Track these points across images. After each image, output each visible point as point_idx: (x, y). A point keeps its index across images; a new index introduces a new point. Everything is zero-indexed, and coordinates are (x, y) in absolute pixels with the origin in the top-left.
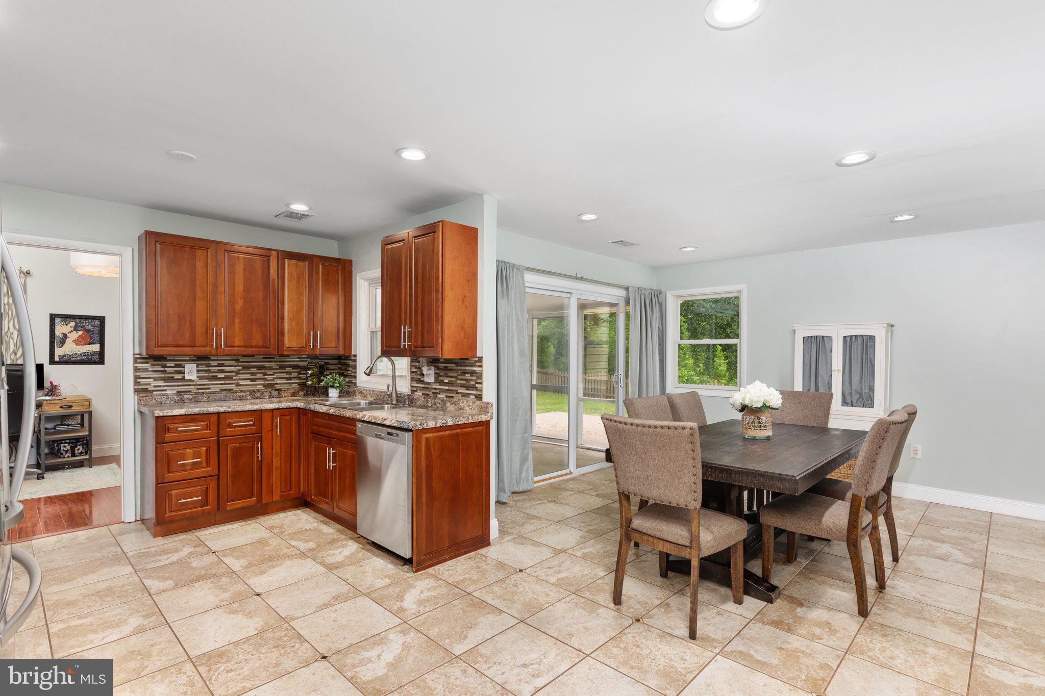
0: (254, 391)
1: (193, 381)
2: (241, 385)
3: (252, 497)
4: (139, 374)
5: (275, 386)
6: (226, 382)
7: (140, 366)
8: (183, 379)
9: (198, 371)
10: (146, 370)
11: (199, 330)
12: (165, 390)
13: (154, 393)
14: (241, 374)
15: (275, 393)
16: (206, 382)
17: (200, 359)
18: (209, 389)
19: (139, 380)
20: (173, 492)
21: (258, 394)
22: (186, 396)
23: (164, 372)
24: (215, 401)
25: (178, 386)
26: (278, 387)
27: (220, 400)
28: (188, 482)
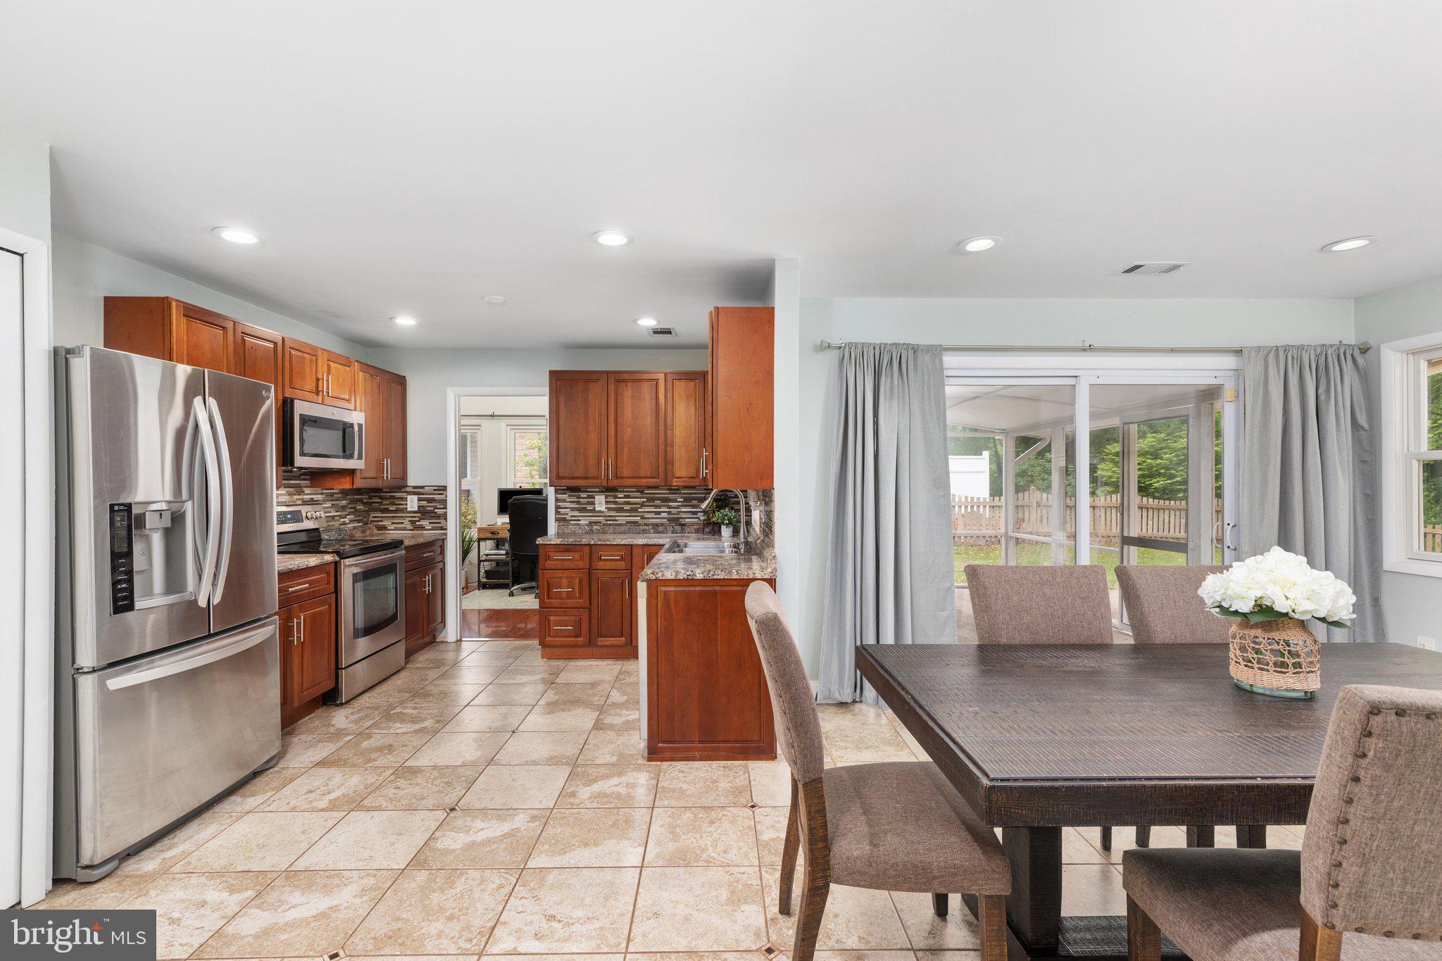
0: (657, 525)
1: (603, 512)
2: (646, 518)
3: (622, 636)
4: (559, 504)
5: (680, 520)
6: (632, 514)
7: (560, 496)
8: (594, 511)
9: (606, 502)
10: (564, 501)
11: (592, 461)
12: (580, 520)
13: (571, 522)
14: (645, 506)
15: (678, 528)
16: (613, 513)
17: (609, 490)
18: (617, 520)
19: (559, 510)
20: (552, 618)
21: (661, 529)
22: (595, 527)
23: (578, 503)
24: (621, 533)
25: (590, 516)
26: (682, 521)
27: (624, 533)
28: (565, 609)
